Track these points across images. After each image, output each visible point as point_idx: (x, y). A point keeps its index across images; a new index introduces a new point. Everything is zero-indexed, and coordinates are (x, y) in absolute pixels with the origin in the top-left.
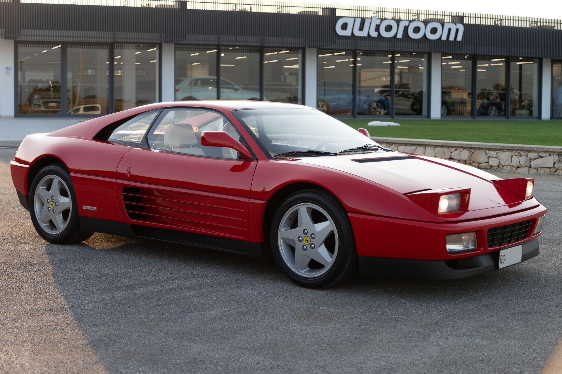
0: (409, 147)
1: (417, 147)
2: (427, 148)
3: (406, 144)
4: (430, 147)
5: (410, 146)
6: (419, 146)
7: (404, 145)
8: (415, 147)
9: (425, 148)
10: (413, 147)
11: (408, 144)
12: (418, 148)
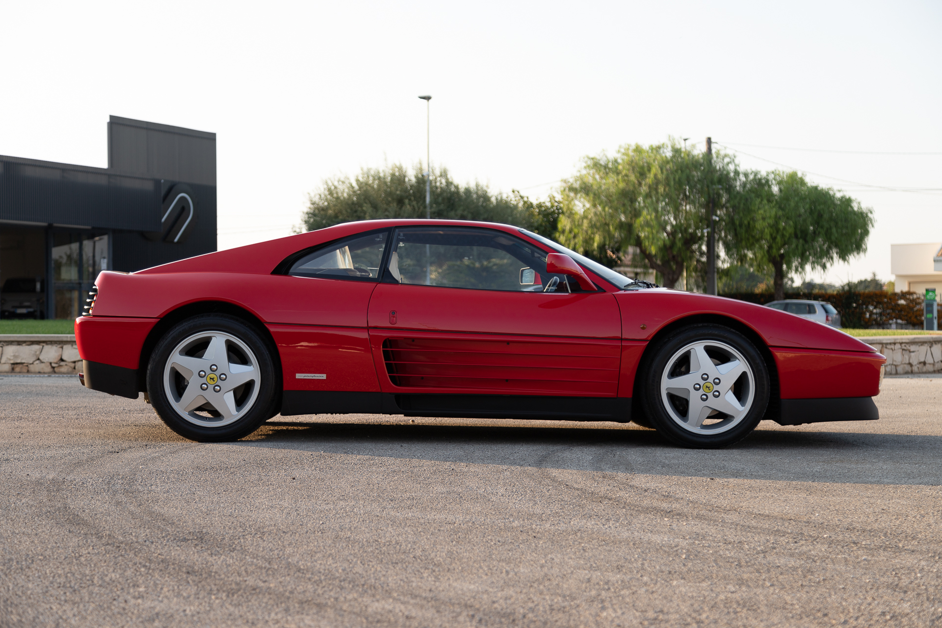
0: (28, 347)
1: (43, 346)
2: (65, 347)
3: (19, 343)
4: (72, 345)
5: (28, 345)
6: (47, 344)
7: (16, 343)
8: (41, 347)
9: (62, 348)
10: (36, 347)
11: (25, 342)
12: (47, 348)
